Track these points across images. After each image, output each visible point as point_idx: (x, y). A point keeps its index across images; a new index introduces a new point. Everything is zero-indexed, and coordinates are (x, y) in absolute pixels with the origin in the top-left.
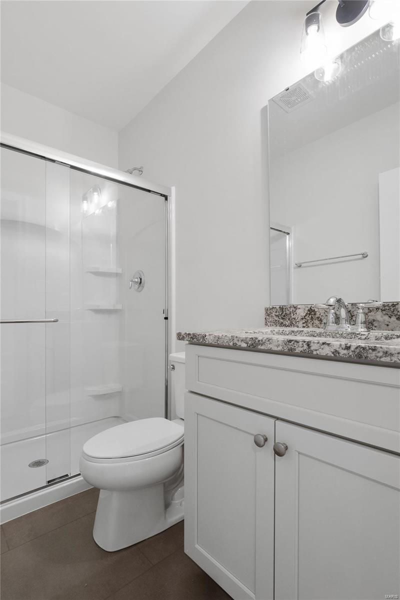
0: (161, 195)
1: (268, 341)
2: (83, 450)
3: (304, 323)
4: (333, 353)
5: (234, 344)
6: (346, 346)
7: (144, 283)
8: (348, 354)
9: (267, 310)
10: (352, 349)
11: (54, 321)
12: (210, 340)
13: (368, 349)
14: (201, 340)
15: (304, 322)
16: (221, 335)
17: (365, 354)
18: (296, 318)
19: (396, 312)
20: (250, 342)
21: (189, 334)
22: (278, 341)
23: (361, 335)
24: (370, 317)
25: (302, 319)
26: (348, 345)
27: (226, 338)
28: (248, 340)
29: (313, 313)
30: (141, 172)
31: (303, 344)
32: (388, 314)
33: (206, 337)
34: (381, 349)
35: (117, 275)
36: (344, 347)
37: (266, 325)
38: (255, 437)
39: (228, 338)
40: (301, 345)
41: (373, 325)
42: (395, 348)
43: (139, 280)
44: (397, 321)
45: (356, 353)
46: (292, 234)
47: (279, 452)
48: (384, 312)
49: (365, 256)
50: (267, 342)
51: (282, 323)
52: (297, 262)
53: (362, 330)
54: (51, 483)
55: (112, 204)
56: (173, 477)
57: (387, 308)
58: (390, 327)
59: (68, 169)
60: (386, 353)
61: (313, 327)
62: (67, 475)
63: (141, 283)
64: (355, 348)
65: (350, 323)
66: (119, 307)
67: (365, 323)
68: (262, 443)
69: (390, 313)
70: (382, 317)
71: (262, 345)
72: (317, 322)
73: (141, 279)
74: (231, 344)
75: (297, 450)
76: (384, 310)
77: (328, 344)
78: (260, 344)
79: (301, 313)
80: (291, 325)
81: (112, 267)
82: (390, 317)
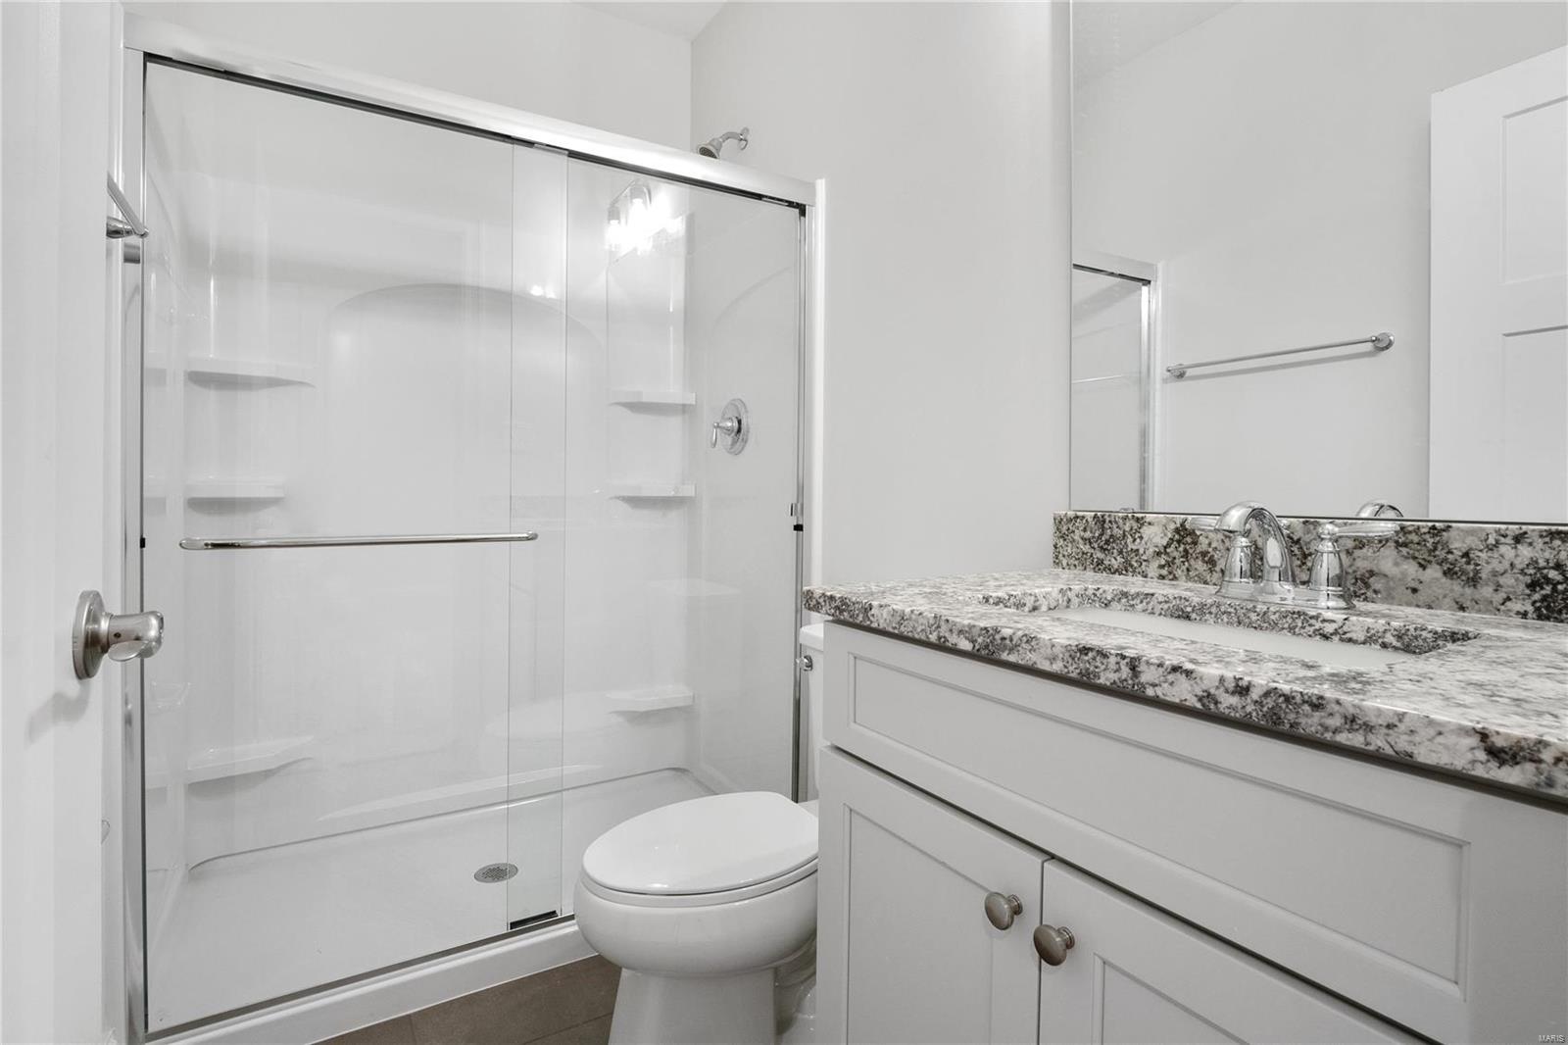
0: (791, 204)
1: (1027, 642)
2: (583, 866)
3: (1162, 567)
4: (1200, 699)
5: (939, 638)
6: (1237, 686)
7: (748, 432)
8: (1244, 707)
9: (1059, 521)
10: (1255, 694)
11: (528, 539)
12: (881, 619)
13: (1298, 699)
14: (860, 618)
15: (1163, 562)
16: (908, 610)
17: (1291, 717)
18: (1141, 551)
19: (1441, 553)
20: (980, 640)
21: (832, 598)
22: (1053, 646)
23: (1324, 621)
24: (1359, 563)
25: (1158, 554)
26: (1244, 683)
27: (921, 620)
28: (975, 632)
29: (1189, 539)
30: (744, 143)
31: (1118, 663)
32: (1415, 558)
33: (873, 612)
34: (1337, 708)
35: (684, 409)
36: (1231, 685)
37: (1057, 563)
38: (987, 898)
39: (925, 622)
40: (1113, 666)
41: (1367, 586)
42: (1379, 709)
43: (736, 424)
44: (1444, 580)
45: (1265, 709)
46: (1158, 284)
47: (1048, 953)
48: (1404, 550)
49: (1381, 345)
50: (1024, 645)
51: (1100, 562)
52: (1173, 364)
53: (1331, 604)
54: (519, 926)
55: (677, 227)
56: (800, 953)
57: (1414, 538)
58: (1421, 597)
59: (564, 159)
60: (1353, 721)
61: (1189, 578)
62: (553, 913)
63: (739, 431)
64: (1262, 693)
65: (1294, 581)
66: (688, 491)
67: (1339, 580)
68: (1006, 919)
69: (1423, 554)
70: (1396, 564)
71: (1011, 650)
72: (1200, 566)
73: (739, 422)
74: (933, 638)
75: (1100, 954)
76: (1405, 545)
77: (1188, 673)
78: (1005, 647)
79: (1155, 536)
80: (1127, 568)
81: (673, 391)
82: (1424, 567)
